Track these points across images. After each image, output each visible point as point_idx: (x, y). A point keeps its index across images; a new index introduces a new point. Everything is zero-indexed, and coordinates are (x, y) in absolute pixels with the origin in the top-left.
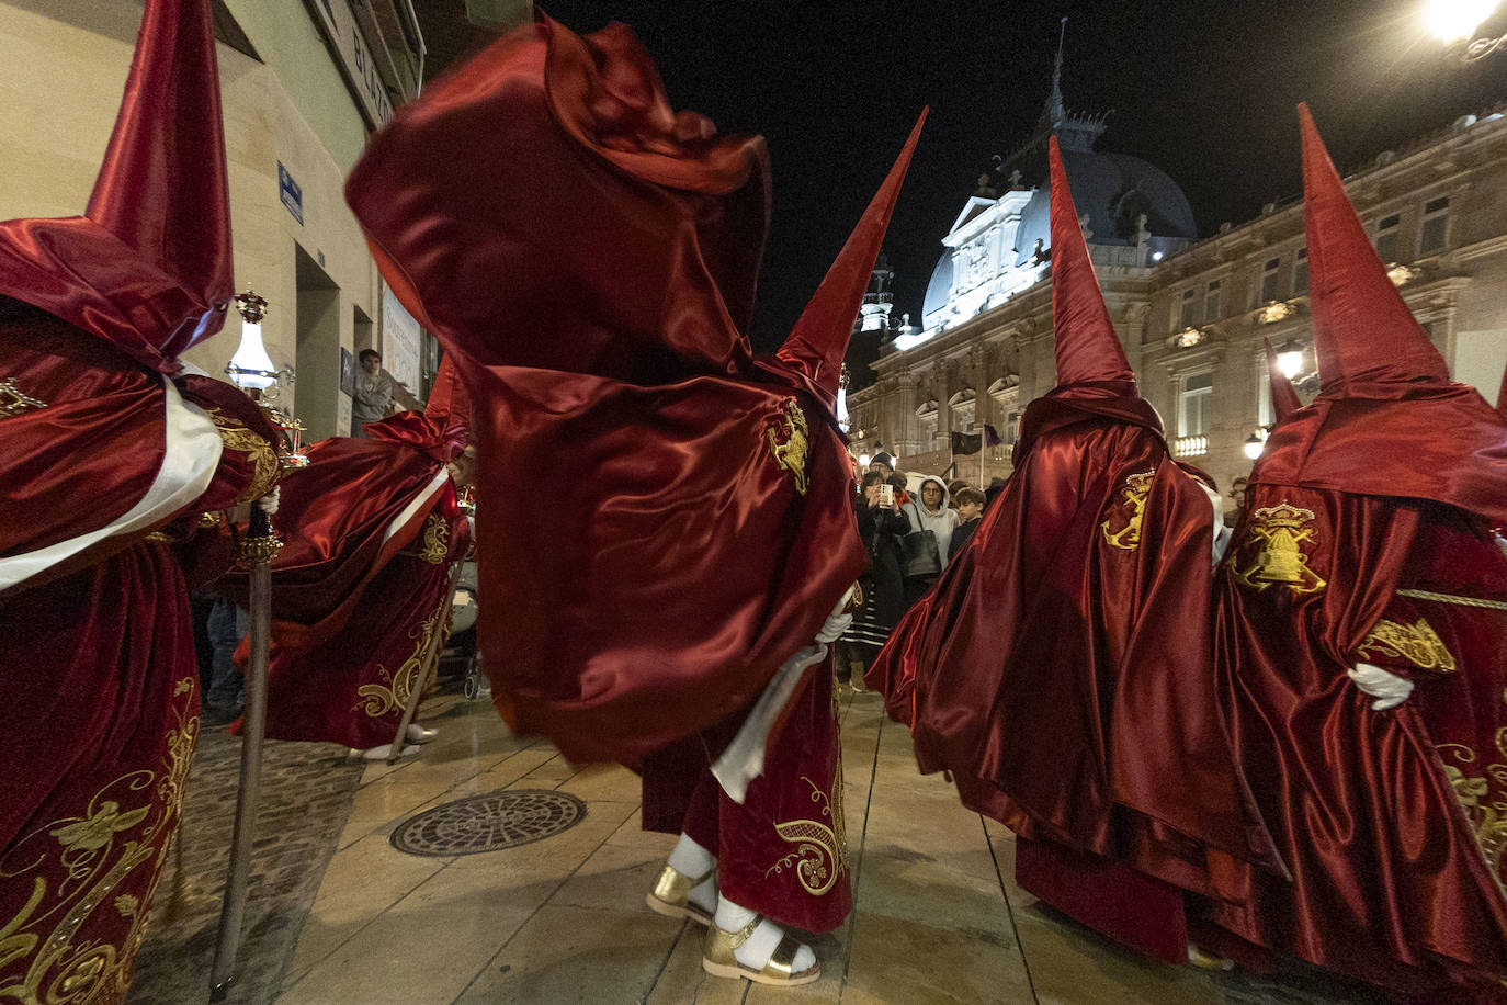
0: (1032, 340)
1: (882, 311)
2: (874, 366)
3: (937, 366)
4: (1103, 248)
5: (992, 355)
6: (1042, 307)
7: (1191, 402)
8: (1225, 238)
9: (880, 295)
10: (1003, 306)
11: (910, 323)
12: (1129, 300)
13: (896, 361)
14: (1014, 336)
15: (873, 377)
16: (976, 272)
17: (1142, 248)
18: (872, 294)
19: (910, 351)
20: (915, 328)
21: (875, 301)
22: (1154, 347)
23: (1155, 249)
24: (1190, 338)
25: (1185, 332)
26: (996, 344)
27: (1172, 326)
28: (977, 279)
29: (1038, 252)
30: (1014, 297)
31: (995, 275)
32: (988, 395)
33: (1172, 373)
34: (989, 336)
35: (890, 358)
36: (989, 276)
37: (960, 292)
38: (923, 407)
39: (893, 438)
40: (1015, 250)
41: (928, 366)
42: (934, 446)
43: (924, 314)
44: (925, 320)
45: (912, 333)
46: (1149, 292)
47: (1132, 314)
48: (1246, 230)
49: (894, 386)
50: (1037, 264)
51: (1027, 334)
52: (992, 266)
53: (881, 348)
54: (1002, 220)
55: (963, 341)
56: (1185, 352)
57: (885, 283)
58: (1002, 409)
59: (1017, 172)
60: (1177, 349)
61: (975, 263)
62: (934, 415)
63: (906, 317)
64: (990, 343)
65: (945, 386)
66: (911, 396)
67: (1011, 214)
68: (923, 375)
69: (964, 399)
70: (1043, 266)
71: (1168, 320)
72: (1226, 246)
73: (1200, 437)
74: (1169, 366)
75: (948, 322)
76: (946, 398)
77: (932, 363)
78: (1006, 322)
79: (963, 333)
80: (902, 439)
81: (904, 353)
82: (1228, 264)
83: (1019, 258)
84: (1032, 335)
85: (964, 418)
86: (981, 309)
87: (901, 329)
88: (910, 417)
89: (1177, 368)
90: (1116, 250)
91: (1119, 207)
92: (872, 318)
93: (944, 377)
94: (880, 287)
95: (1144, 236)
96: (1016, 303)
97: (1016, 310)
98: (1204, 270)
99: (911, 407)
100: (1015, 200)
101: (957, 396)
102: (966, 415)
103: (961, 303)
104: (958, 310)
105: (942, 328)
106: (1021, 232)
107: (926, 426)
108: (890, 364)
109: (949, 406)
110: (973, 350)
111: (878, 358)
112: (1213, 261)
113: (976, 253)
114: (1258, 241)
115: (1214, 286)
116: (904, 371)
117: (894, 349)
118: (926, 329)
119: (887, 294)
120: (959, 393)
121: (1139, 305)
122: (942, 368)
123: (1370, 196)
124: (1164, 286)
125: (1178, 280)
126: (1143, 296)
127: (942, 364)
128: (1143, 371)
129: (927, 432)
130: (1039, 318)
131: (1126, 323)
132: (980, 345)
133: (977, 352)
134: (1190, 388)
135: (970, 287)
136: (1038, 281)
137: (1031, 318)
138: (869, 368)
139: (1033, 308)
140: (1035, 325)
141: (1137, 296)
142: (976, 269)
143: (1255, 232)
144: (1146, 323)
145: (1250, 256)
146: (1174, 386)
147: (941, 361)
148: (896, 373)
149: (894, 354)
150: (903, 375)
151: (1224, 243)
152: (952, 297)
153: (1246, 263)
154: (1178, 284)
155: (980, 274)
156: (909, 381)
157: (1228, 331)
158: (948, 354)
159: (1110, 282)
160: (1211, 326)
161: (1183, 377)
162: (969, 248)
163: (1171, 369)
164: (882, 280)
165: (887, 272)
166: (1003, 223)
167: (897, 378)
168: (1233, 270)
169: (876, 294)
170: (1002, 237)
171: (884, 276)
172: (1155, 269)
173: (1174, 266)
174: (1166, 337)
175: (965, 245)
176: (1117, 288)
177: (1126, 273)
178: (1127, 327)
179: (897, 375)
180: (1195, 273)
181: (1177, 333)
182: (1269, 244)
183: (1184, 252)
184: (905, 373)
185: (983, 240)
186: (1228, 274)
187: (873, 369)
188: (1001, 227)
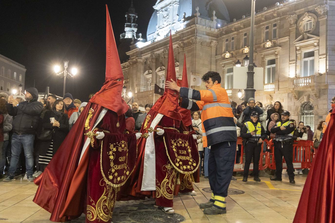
0: (183, 50)
1: (133, 31)
2: (128, 53)
3: (152, 56)
4: (204, 20)
6: (186, 38)
7: (228, 77)
8: (235, 24)
9: (132, 24)
11: (142, 37)
12: (212, 39)
13: (136, 52)
14: (178, 47)
15: (128, 58)
16: (165, 21)
17: (215, 22)
18: (129, 24)
19: (142, 49)
20: (144, 40)
21: (130, 26)
22: (219, 57)
23: (218, 22)
24: (228, 55)
25: (226, 53)
27: (223, 50)
28: (166, 24)
29: (184, 17)
30: (177, 33)
31: (171, 23)
33: (224, 67)
35: (134, 51)
36: (170, 23)
37: (160, 27)
38: (147, 72)
39: (135, 84)
40: (178, 15)
41: (149, 56)
42: (150, 88)
43: (147, 34)
44: (148, 37)
45: (142, 41)
46: (217, 37)
47: (213, 44)
48: (239, 22)
49: (136, 62)
50: (184, 21)
51: (182, 47)
52: (170, 19)
53: (131, 46)
54: (173, 3)
55: (161, 47)
56: (227, 60)
57: (134, 20)
60: (224, 58)
61: (165, 17)
62: (150, 76)
63: (140, 34)
65: (154, 64)
66: (142, 67)
67: (176, 2)
68: (147, 59)
69: (161, 70)
70: (186, 23)
71: (222, 49)
72: (235, 26)
73: (230, 89)
74: (222, 64)
75: (155, 38)
76: (155, 70)
77: (150, 55)
79: (160, 44)
80: (138, 85)
81: (139, 49)
82: (236, 32)
83: (179, 18)
84: (183, 48)
86: (167, 35)
87: (138, 39)
88: (142, 76)
89: (225, 64)
90: (207, 21)
91: (208, 6)
92: (129, 33)
93: (154, 61)
94: (132, 21)
95: (215, 18)
96: (178, 35)
97: (178, 37)
98: (230, 33)
99: (142, 71)
101: (159, 69)
102: (162, 76)
103: (160, 31)
104: (159, 34)
105: (154, 40)
106: (179, 9)
107: (147, 80)
108: (134, 53)
109: (156, 73)
110: (164, 51)
111: (130, 50)
112: (232, 30)
113: (165, 14)
114: (242, 26)
115: (233, 39)
116: (140, 56)
117: (136, 47)
118: (148, 40)
119: (135, 24)
120: (160, 67)
121: (214, 41)
122: (154, 57)
123: (263, 19)
124: (221, 36)
125: (225, 34)
126: (216, 38)
127: (153, 55)
128: (216, 65)
129: (148, 82)
130: (186, 41)
131: (211, 47)
132: (166, 49)
133: (165, 52)
134: (228, 73)
135: (163, 26)
136: (185, 28)
137: (183, 41)
138: (126, 54)
139: (183, 38)
140: (184, 44)
141: (214, 38)
142: (165, 19)
143: (241, 23)
144: (217, 48)
145: (240, 31)
146: (224, 71)
147: (153, 54)
148: (137, 57)
149: (136, 49)
150: (139, 58)
151: (234, 25)
152: (157, 29)
153: (240, 33)
154: (224, 36)
155: (166, 22)
156: (142, 61)
157: (236, 54)
158: (155, 51)
159: (206, 32)
160: (233, 52)
161: (226, 68)
162: (163, 11)
163: (223, 65)
164: (133, 18)
165: (135, 15)
166: (173, 4)
167: (137, 59)
168: (237, 34)
169: (130, 24)
170: (173, 9)
171: (133, 16)
172: (218, 30)
173: (223, 30)
174: (222, 54)
175: (161, 10)
176: (208, 34)
177: (210, 30)
178: (211, 49)
179: (137, 58)
180: (228, 33)
181: (224, 53)
182: (244, 28)
183: (225, 26)
184: (140, 57)
185: (167, 9)
186: (236, 35)
187: (127, 54)
188: (173, 6)
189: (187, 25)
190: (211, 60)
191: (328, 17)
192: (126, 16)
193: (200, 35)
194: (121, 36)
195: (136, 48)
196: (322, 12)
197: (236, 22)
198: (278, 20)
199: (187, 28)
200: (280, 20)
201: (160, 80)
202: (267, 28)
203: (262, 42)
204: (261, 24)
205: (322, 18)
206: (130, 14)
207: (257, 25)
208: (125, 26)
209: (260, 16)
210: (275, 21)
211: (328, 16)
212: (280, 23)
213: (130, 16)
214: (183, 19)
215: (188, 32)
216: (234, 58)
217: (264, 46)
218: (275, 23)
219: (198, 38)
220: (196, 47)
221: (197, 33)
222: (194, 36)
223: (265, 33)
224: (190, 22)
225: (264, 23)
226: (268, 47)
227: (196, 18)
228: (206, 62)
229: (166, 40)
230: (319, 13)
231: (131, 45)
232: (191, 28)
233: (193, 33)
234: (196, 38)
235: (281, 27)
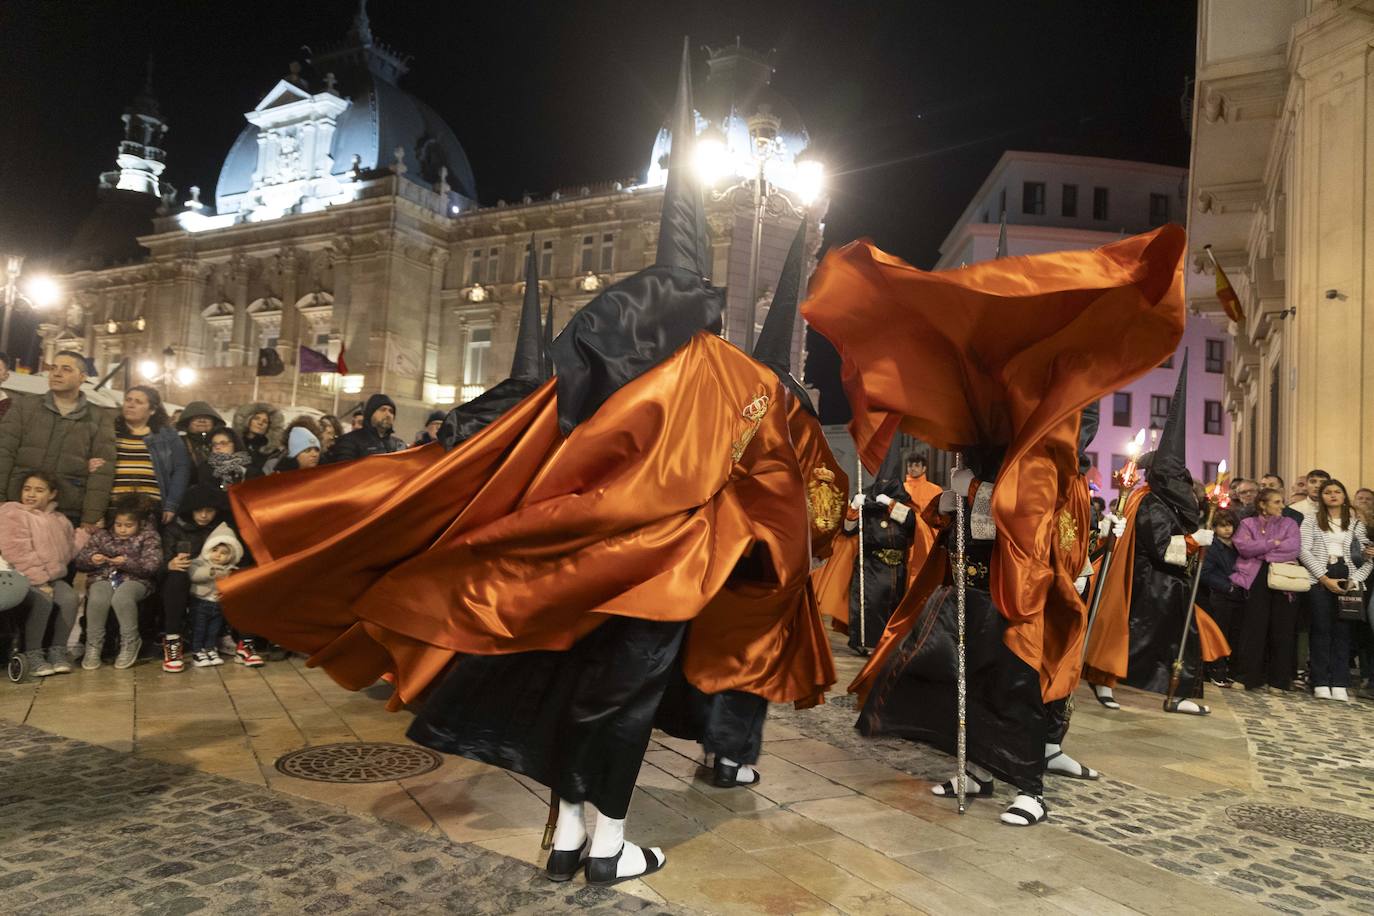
0: (349, 260)
1: (150, 170)
2: (145, 241)
3: (235, 261)
4: (415, 187)
5: (303, 264)
6: (360, 227)
7: (475, 352)
8: (503, 214)
9: (148, 148)
10: (319, 214)
11: (201, 199)
12: (435, 244)
13: (178, 243)
14: (329, 250)
15: (142, 255)
16: (287, 165)
17: (444, 197)
18: (137, 145)
19: (200, 234)
20: (207, 207)
21: (140, 154)
22: (452, 295)
23: (452, 202)
24: (478, 294)
25: (474, 287)
26: (308, 252)
27: (465, 279)
28: (288, 174)
29: (356, 168)
30: (331, 208)
31: (308, 175)
32: (297, 310)
33: (463, 323)
34: (302, 243)
35: (170, 237)
36: (303, 174)
37: (266, 180)
38: (213, 308)
39: (167, 341)
40: (330, 156)
41: (223, 258)
42: (224, 358)
43: (219, 193)
44: (221, 201)
45: (201, 212)
46: (449, 241)
47: (435, 258)
48: (515, 212)
49: (175, 274)
50: (355, 180)
51: (344, 252)
52: (304, 164)
53: (156, 221)
54: (317, 119)
55: (271, 240)
56: (474, 306)
57: (155, 135)
58: (311, 328)
59: (331, 75)
60: (467, 301)
61: (286, 154)
62: (227, 321)
63: (195, 190)
64: (302, 250)
65: (243, 288)
66: (197, 292)
67: (325, 116)
68: (214, 268)
69: (267, 308)
70: (360, 185)
71: (462, 272)
72: (503, 220)
73: (480, 385)
74: (461, 316)
75: (251, 212)
76: (245, 303)
77: (229, 257)
78: (319, 233)
79: (269, 231)
81: (191, 234)
82: (504, 237)
83: (336, 166)
84: (348, 254)
85: (265, 330)
86: (293, 209)
87: (187, 204)
88: (194, 319)
89: (468, 317)
90: (425, 192)
91: (423, 150)
92: (135, 174)
93: (243, 278)
94: (148, 139)
95: (445, 187)
96: (333, 215)
97: (333, 221)
98: (488, 235)
99: (196, 304)
100: (329, 104)
101: (258, 303)
102: (267, 327)
103: (266, 193)
104: (264, 200)
105: (244, 217)
106: (336, 140)
107: (214, 332)
108: (168, 245)
109: (248, 314)
110: (281, 253)
111: (151, 232)
112: (493, 230)
113: (287, 144)
114: (522, 225)
115: (494, 252)
116: (190, 257)
117: (176, 227)
118: (219, 211)
119: (158, 150)
120: (261, 300)
121: (442, 251)
122: (244, 266)
123: (580, 216)
124: (460, 240)
125: (470, 237)
126: (444, 243)
127: (242, 260)
128: (442, 316)
129: (216, 340)
130: (358, 238)
131: (431, 265)
132: (290, 249)
133: (287, 257)
134: (475, 339)
135: (279, 179)
136: (356, 198)
137: (348, 236)
138: (137, 242)
139: (351, 225)
140: (352, 244)
141: (440, 242)
142: (286, 161)
143: (519, 216)
144: (445, 270)
145: (517, 235)
146: (464, 335)
147: (242, 257)
148: (179, 257)
149: (178, 233)
150: (188, 263)
151: (501, 217)
152: (257, 185)
153: (514, 240)
154: (470, 241)
155: (290, 169)
156: (196, 272)
157: (502, 294)
158: (250, 250)
159: (419, 221)
160: (492, 287)
161: (470, 329)
162: (279, 135)
163: (462, 319)
164: (151, 129)
165: (158, 122)
166: (317, 122)
167: (180, 265)
168: (507, 243)
169: (141, 146)
170: (316, 137)
171: (153, 125)
172: (454, 221)
173: (467, 223)
174: (460, 288)
175: (274, 130)
176: (425, 228)
177: (433, 217)
178: (432, 270)
179: (179, 261)
180: (482, 236)
181: (468, 286)
182: (528, 230)
183: (474, 214)
184: (191, 260)
185: (295, 132)
186: (503, 245)
187: (143, 244)
188: (315, 126)
189: (365, 194)
190: (429, 300)
191: (732, 242)
192: (125, 118)
193: (405, 228)
194: (102, 178)
195: (179, 228)
196: (722, 229)
197: (503, 210)
198: (616, 226)
199: (368, 201)
200: (622, 227)
201: (261, 336)
202: (589, 240)
203: (574, 273)
204: (575, 227)
205: (722, 242)
206: (141, 116)
207: (564, 229)
208: (121, 149)
209: (571, 208)
210: (610, 227)
211: (732, 239)
212: (621, 233)
213: (142, 122)
214: (353, 174)
215: (366, 213)
216: (497, 304)
217: (578, 285)
218: (610, 232)
219: (400, 235)
220: (391, 259)
221: (395, 220)
222: (388, 227)
223: (581, 253)
224: (377, 187)
225: (581, 227)
226: (588, 288)
227: (394, 178)
228: (416, 306)
229: (288, 224)
230: (715, 229)
231: (157, 215)
232: (379, 203)
233: (385, 218)
234: (392, 234)
235: (624, 245)
